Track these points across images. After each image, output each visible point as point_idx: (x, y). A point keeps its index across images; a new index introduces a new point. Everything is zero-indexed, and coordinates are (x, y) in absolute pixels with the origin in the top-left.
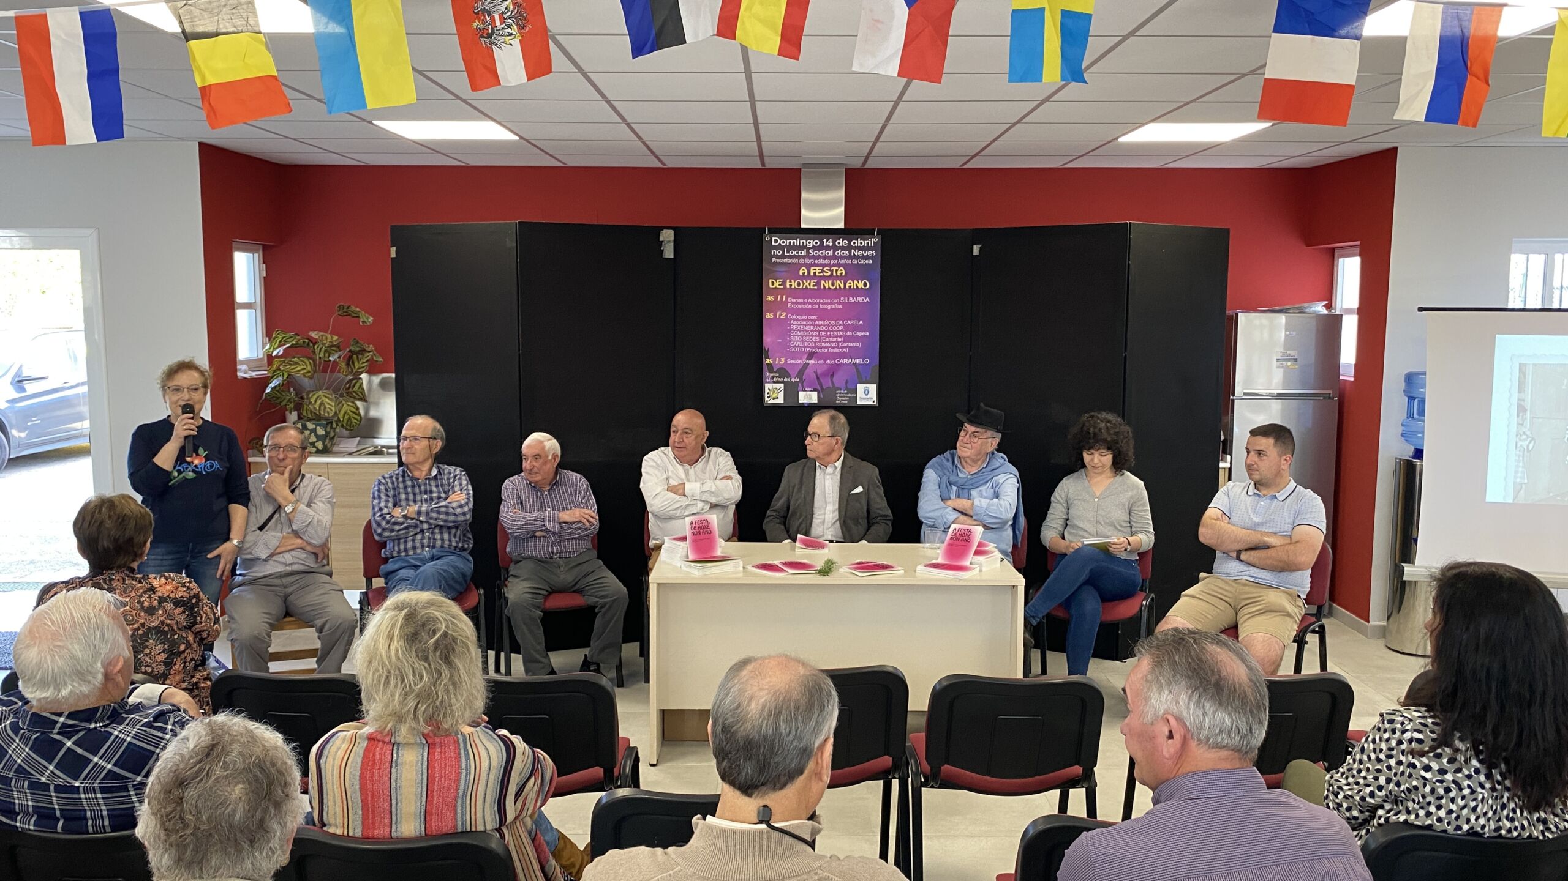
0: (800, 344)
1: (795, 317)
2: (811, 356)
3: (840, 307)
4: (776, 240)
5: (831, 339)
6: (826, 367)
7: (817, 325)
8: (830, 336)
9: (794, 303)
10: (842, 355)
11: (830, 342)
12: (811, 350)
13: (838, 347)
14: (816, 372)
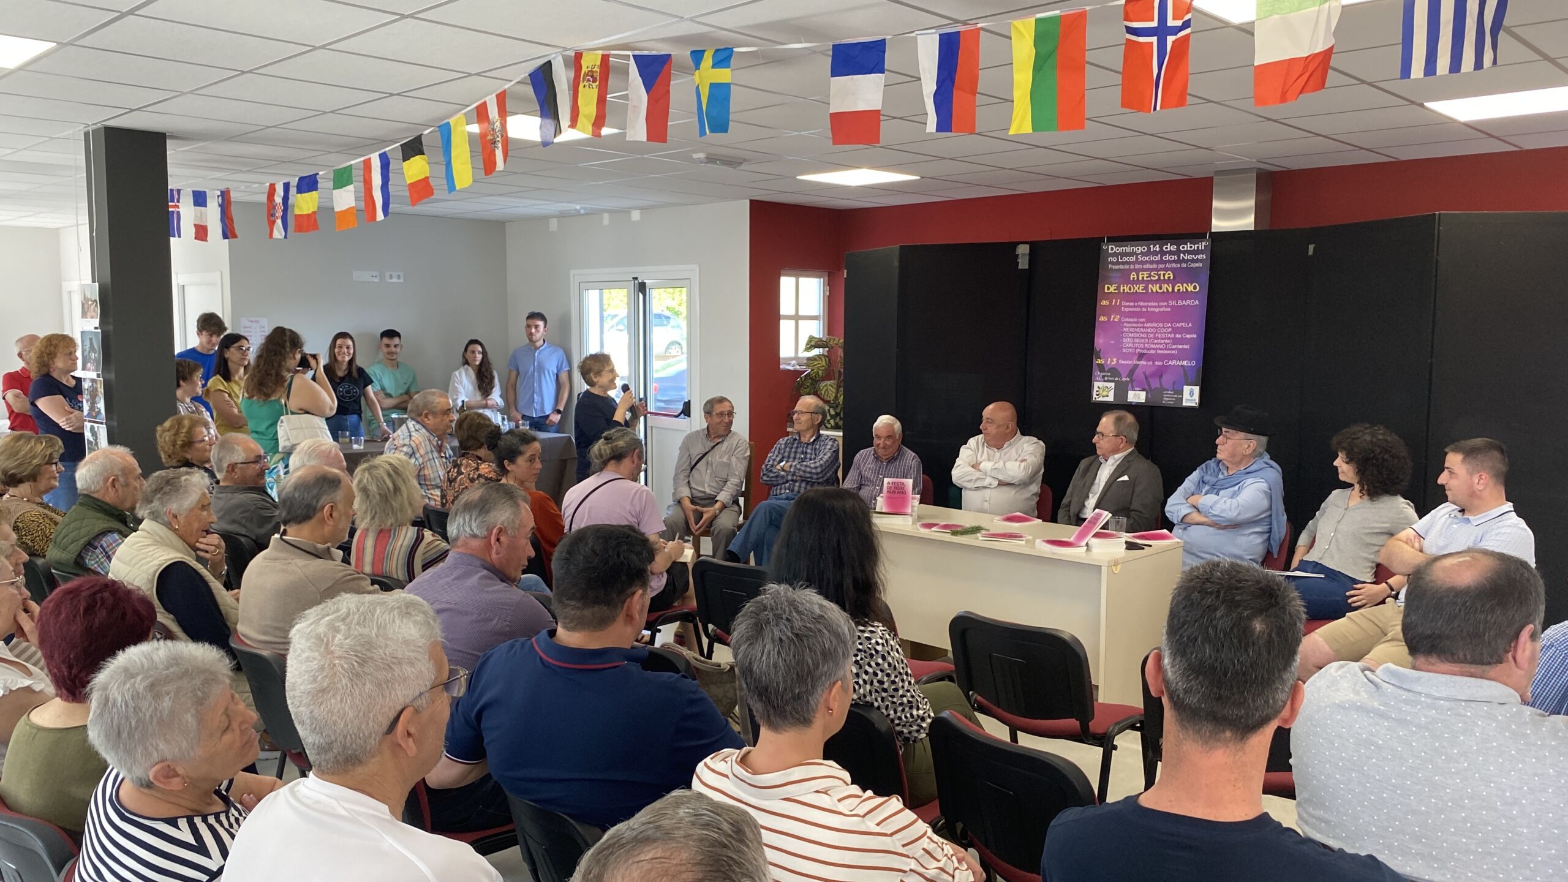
0: (1131, 345)
1: (1127, 320)
2: (1141, 356)
3: (1169, 309)
4: (1112, 248)
5: (1159, 341)
6: (1154, 369)
7: (1146, 328)
8: (1158, 338)
9: (1127, 306)
10: (1171, 357)
11: (1158, 344)
12: (1141, 351)
13: (1166, 349)
14: (1144, 373)
